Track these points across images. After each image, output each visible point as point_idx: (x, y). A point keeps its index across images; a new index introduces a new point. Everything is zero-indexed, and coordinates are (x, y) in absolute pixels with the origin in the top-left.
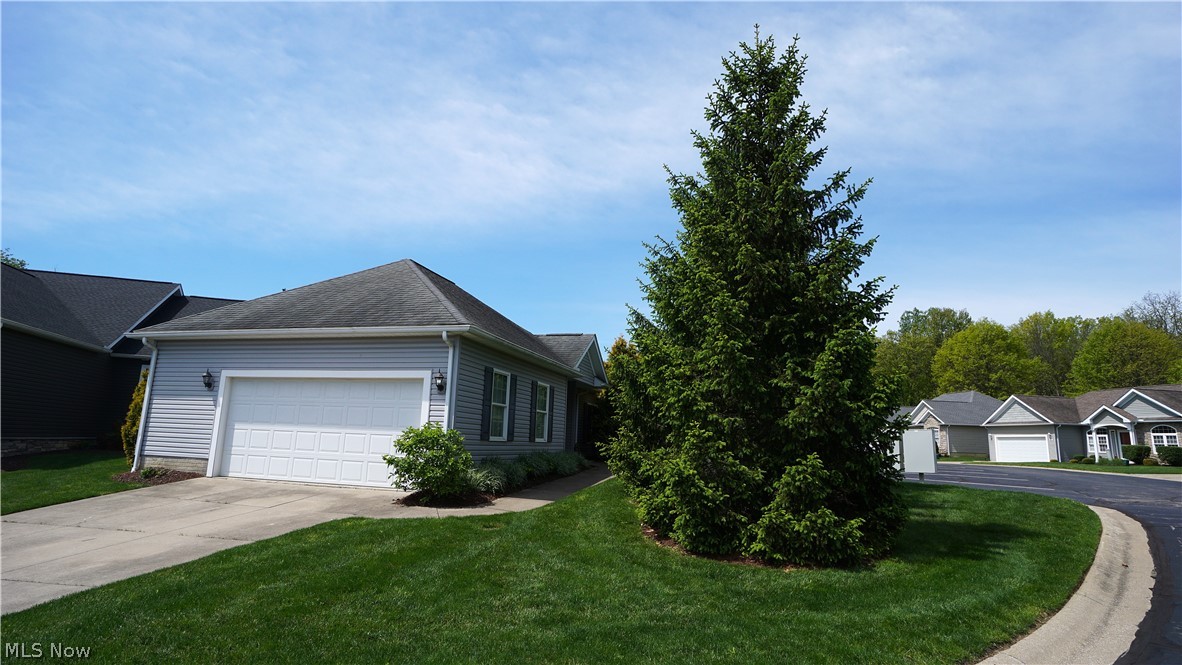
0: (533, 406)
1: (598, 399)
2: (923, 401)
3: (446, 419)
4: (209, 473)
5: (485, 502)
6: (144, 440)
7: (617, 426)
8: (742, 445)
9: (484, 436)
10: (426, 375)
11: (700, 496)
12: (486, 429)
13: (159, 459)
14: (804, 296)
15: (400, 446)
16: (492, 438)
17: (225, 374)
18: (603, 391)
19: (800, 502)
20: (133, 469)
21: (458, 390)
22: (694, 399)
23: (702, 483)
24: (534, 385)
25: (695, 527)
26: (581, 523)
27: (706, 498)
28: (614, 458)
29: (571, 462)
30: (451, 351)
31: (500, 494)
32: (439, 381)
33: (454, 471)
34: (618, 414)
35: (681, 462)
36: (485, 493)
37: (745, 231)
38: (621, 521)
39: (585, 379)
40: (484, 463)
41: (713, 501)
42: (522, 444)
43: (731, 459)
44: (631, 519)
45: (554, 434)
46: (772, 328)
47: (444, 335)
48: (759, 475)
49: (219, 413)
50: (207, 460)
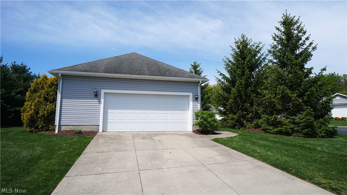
4: (100, 131)
6: (60, 119)
10: (191, 94)
17: (103, 91)
20: (56, 132)
30: (199, 87)
32: (197, 96)
49: (102, 105)
50: (99, 125)
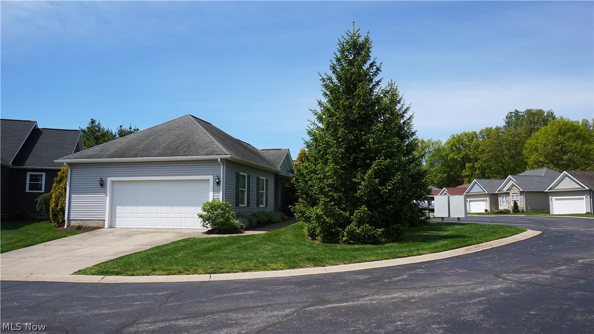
0: (258, 189)
1: (291, 183)
2: (509, 176)
3: (221, 197)
4: (106, 226)
5: (241, 232)
6: (69, 213)
7: (298, 197)
8: (343, 203)
9: (237, 204)
10: (211, 178)
11: (325, 221)
12: (238, 201)
13: (78, 221)
14: (365, 147)
15: (204, 210)
16: (240, 205)
17: (109, 180)
18: (294, 179)
19: (360, 222)
20: (65, 227)
21: (226, 184)
22: (324, 187)
23: (326, 218)
24: (258, 179)
25: (323, 233)
26: (283, 236)
27: (327, 222)
28: (298, 212)
29: (278, 216)
30: (222, 166)
31: (247, 229)
32: (217, 180)
33: (228, 219)
34: (299, 192)
35: (319, 210)
36: (241, 229)
37: (343, 121)
38: (299, 236)
39: (284, 173)
40: (238, 216)
41: (330, 224)
42: (253, 208)
43: (337, 209)
44: (303, 235)
45: (269, 203)
46: (354, 158)
47: (219, 160)
48: (347, 214)
49: (108, 198)
50: (105, 220)
